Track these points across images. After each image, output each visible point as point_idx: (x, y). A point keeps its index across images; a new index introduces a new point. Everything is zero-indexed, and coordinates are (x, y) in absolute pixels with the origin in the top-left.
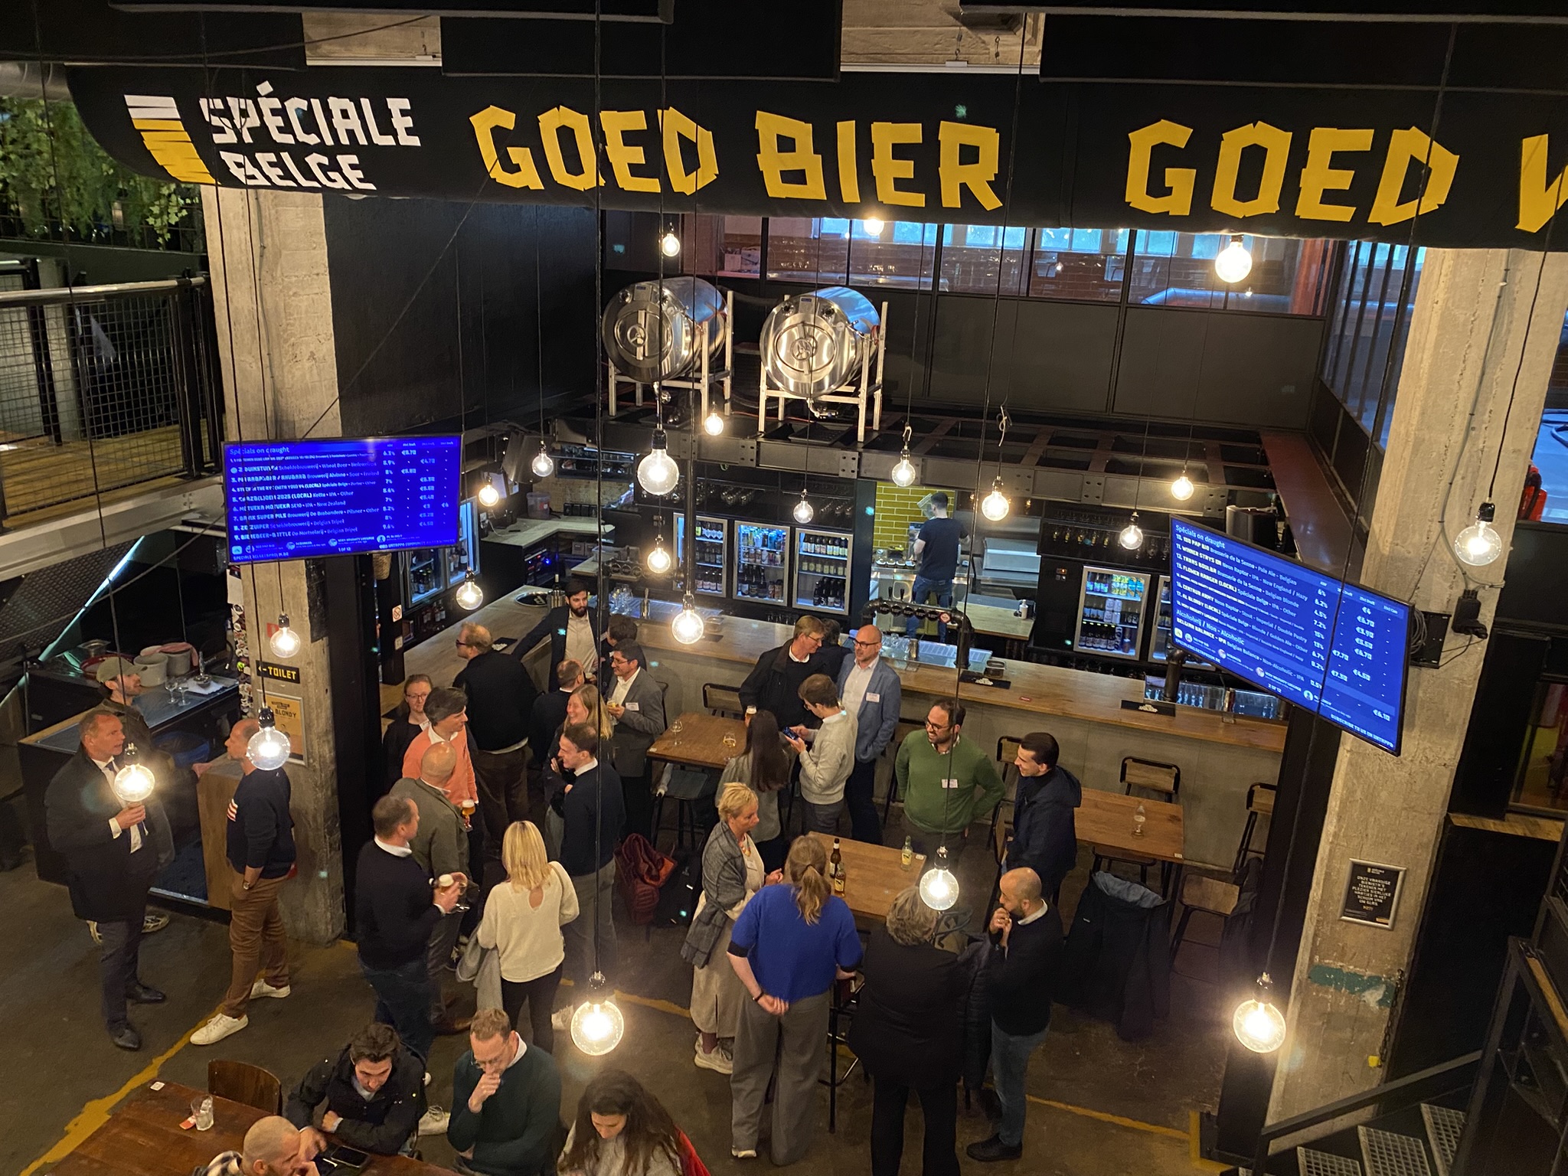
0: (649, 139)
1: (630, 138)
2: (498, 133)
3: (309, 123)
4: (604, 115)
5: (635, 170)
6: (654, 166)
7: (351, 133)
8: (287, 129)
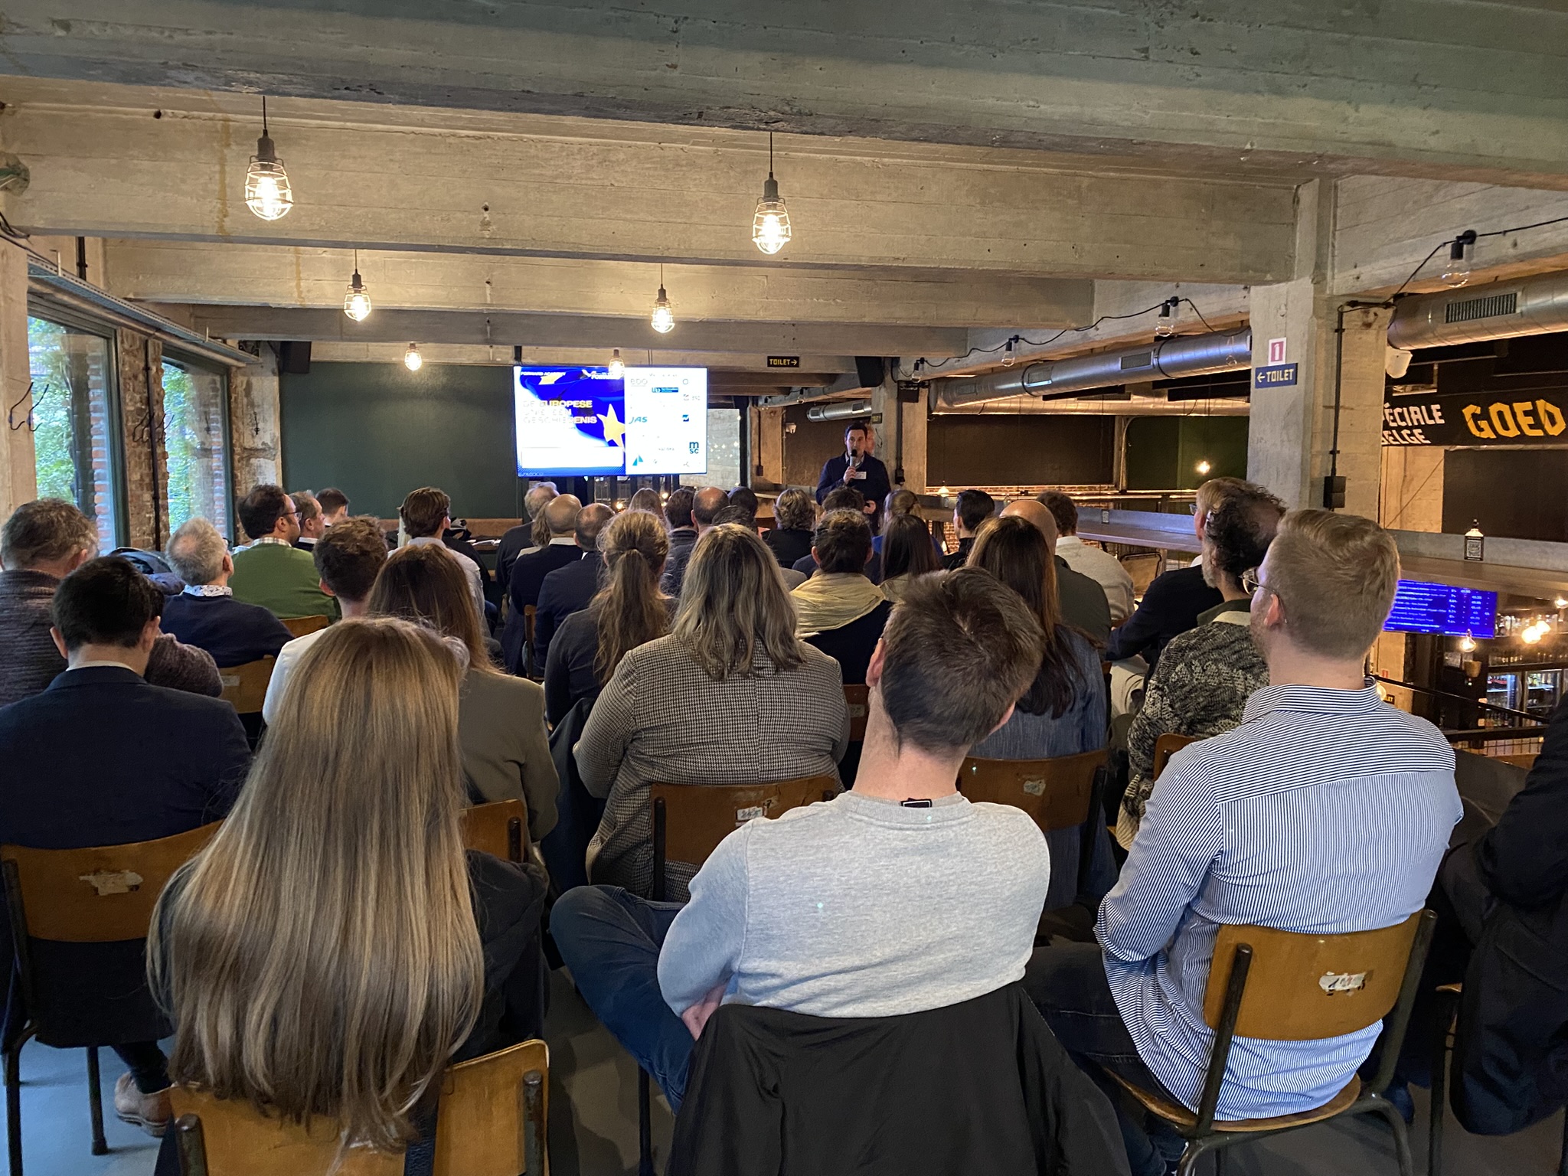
0: (1533, 413)
1: (1526, 413)
2: (1475, 416)
3: (1402, 417)
4: (1515, 405)
5: (1531, 427)
6: (1538, 425)
7: (1418, 420)
8: (1394, 420)
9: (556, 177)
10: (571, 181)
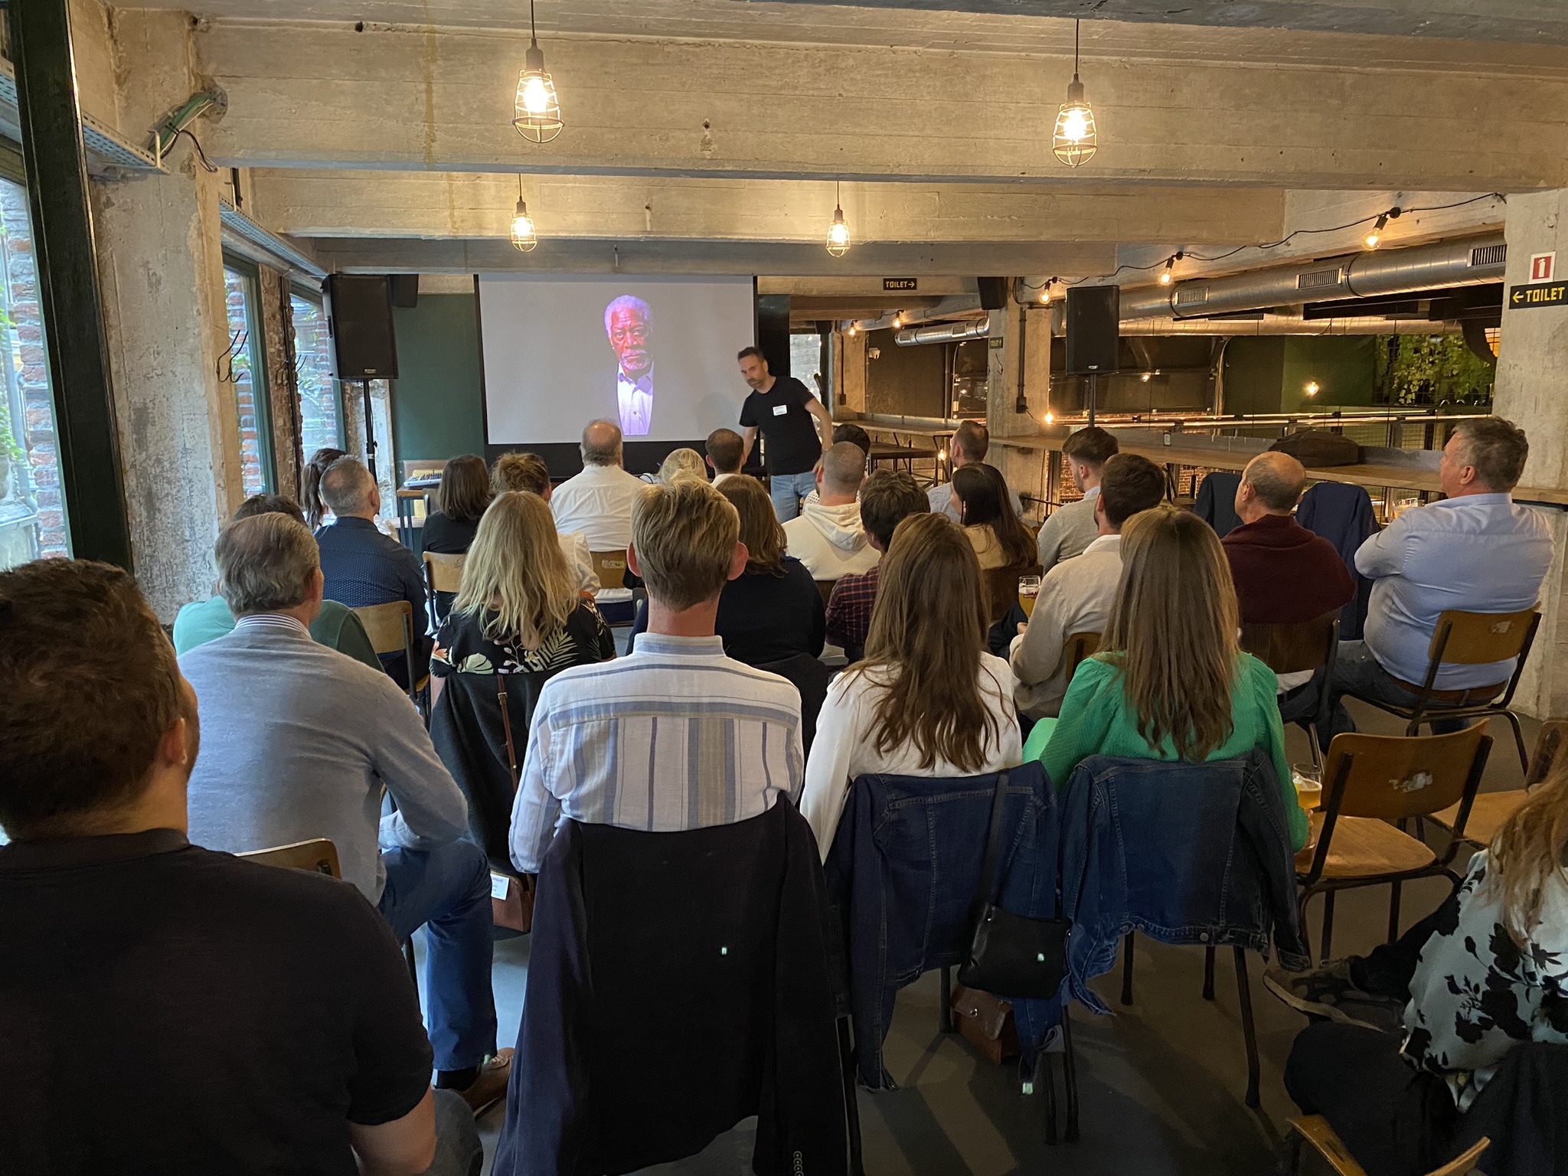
9: (782, 88)
10: (797, 92)
